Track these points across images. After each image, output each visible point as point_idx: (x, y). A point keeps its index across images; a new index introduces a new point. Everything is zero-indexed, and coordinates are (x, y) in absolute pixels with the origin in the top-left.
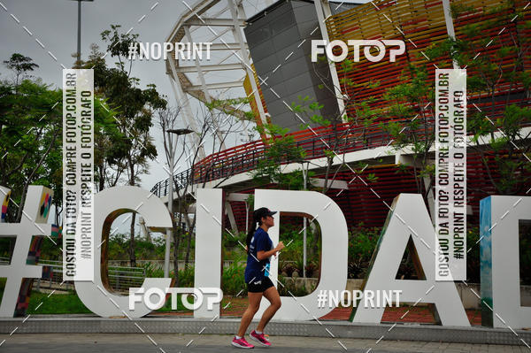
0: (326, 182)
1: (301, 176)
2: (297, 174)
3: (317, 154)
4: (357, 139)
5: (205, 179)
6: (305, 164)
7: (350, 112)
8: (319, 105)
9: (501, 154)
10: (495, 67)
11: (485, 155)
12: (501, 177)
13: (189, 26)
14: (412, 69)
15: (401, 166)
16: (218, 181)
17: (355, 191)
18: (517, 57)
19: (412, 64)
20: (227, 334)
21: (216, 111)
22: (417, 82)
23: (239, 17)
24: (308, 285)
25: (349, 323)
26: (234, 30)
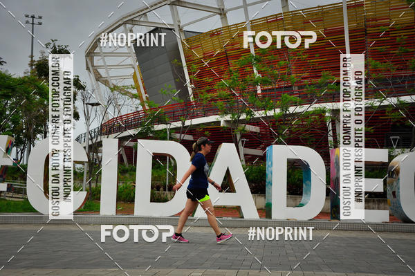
0: (181, 136)
1: (166, 132)
2: (163, 131)
3: (176, 119)
4: (199, 111)
5: (109, 133)
6: (169, 125)
7: (195, 95)
9: (279, 121)
10: (276, 72)
14: (231, 71)
15: (224, 127)
16: (116, 134)
18: (288, 67)
19: (231, 68)
21: (116, 92)
22: (234, 79)
24: (169, 196)
25: (191, 218)
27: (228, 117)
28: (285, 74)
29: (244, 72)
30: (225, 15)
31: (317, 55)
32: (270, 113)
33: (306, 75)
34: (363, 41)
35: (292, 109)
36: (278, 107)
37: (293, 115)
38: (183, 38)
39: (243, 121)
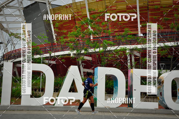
0: (49, 61)
1: (41, 59)
2: (39, 59)
3: (46, 52)
4: (59, 48)
5: (8, 59)
6: (42, 56)
7: (57, 39)
8: (47, 37)
9: (102, 55)
10: (101, 28)
11: (97, 55)
12: (102, 61)
13: (3, 8)
14: (77, 27)
15: (72, 57)
16: (12, 60)
17: (58, 64)
18: (107, 26)
19: (77, 25)
20: (12, 110)
21: (12, 37)
22: (78, 31)
23: (21, 6)
24: (41, 94)
25: (53, 106)
26: (19, 11)
27: (75, 52)
28: (105, 29)
29: (83, 28)
32: (97, 50)
33: (116, 30)
34: (147, 13)
35: (109, 48)
36: (101, 47)
37: (109, 51)
38: (51, 8)
39: (83, 54)
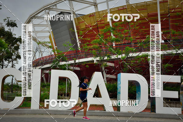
0: (73, 68)
2: (65, 65)
3: (71, 59)
4: (83, 55)
5: (36, 66)
6: (67, 62)
7: (81, 47)
10: (123, 35)
12: (124, 67)
13: (32, 19)
15: (96, 63)
16: (40, 67)
17: (82, 71)
18: (129, 33)
19: (99, 33)
20: (41, 114)
21: (40, 45)
27: (98, 59)
28: (127, 36)
29: (106, 36)
30: (97, 6)
31: (144, 27)
32: (120, 56)
33: (138, 37)
34: (168, 20)
35: (131, 55)
36: (124, 53)
37: (131, 57)
38: (75, 17)
39: (106, 61)
